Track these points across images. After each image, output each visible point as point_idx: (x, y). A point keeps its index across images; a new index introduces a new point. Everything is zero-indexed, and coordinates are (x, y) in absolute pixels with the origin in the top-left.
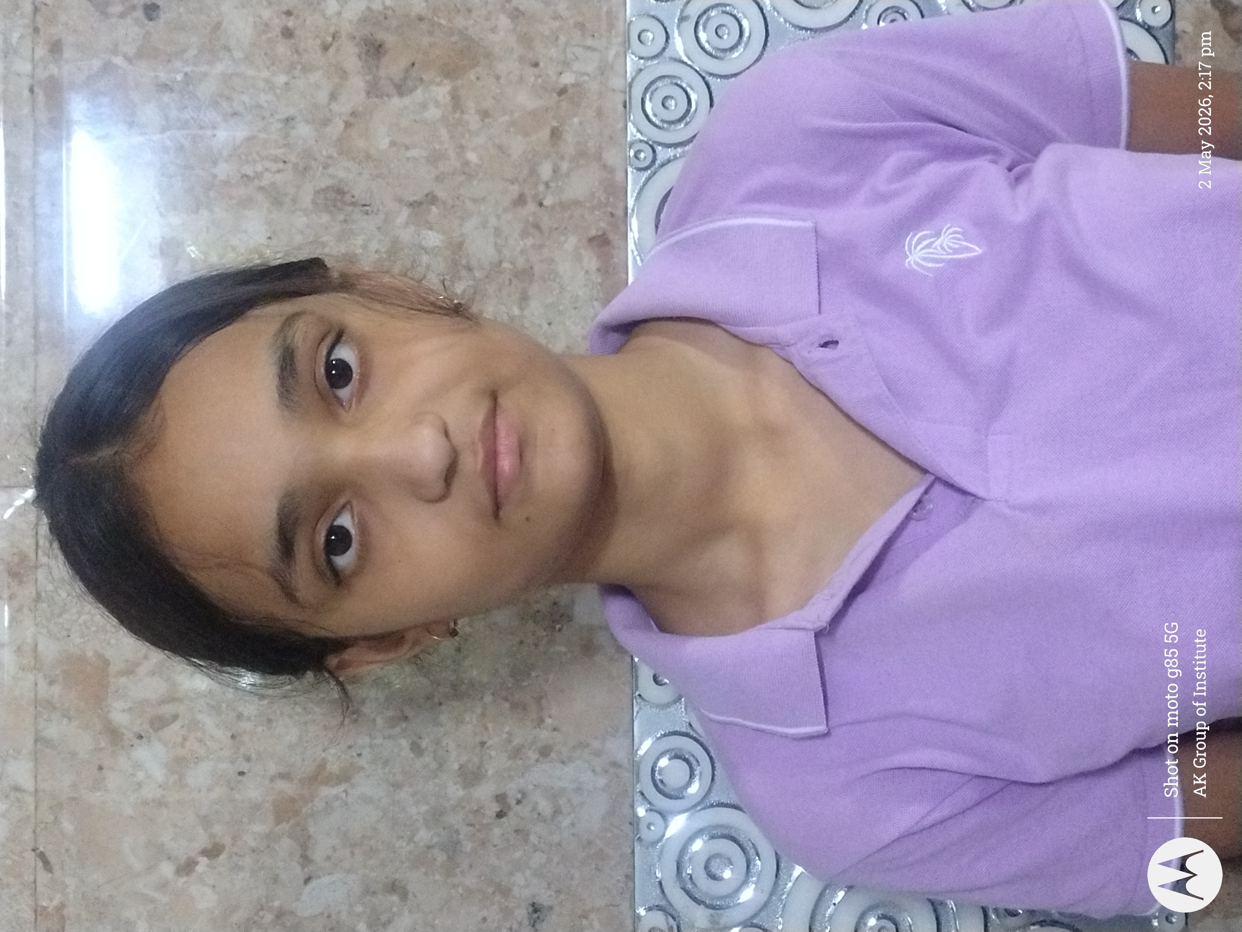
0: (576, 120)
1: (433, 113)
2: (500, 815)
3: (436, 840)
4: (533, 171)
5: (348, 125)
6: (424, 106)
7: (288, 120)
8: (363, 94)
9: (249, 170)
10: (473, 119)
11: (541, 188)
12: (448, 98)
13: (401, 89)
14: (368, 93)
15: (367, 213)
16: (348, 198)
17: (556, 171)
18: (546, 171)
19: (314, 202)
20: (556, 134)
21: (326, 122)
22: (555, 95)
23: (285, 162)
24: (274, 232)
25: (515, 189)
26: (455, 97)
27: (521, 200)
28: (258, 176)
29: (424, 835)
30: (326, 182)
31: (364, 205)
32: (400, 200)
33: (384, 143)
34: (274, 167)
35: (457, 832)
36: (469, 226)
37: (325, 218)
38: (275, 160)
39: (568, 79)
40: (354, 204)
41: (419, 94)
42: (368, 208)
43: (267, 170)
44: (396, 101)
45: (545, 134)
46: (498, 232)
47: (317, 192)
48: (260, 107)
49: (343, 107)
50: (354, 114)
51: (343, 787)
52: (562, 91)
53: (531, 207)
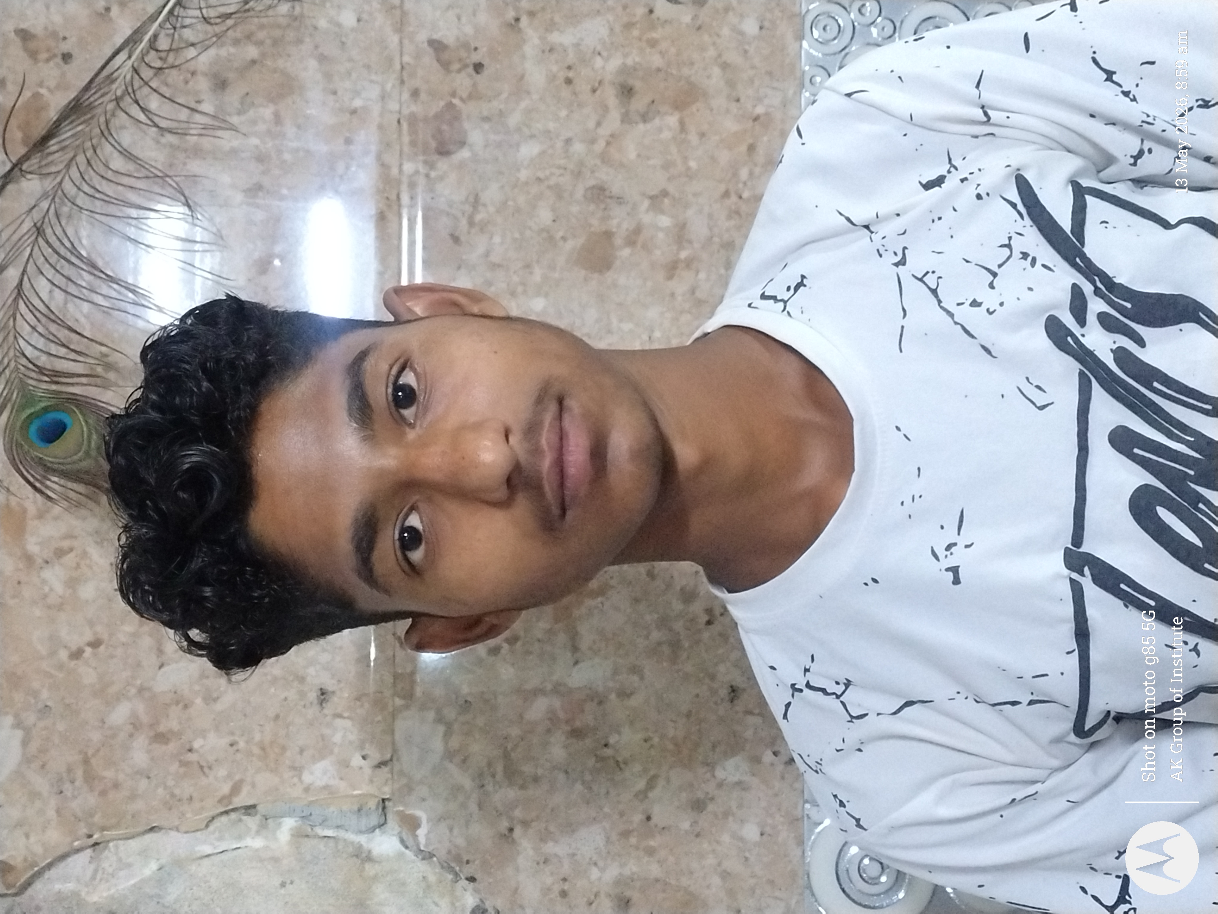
0: (765, 139)
1: (666, 135)
2: (709, 623)
3: (664, 639)
4: (735, 174)
5: (608, 143)
6: (660, 130)
7: (568, 141)
8: (618, 122)
9: (541, 174)
10: (693, 138)
11: (741, 185)
12: (677, 124)
13: (645, 118)
14: (622, 121)
15: (620, 203)
16: (607, 193)
17: (751, 174)
18: (744, 173)
19: (585, 196)
20: (751, 148)
21: (593, 141)
22: (751, 121)
23: (565, 169)
24: (557, 217)
25: (722, 188)
26: (682, 123)
27: (726, 194)
28: (547, 178)
29: (656, 635)
30: (592, 182)
31: (618, 198)
32: (644, 194)
33: (632, 155)
34: (558, 172)
35: (678, 633)
36: (690, 213)
37: (592, 207)
38: (559, 167)
39: (760, 110)
40: (611, 197)
41: (657, 121)
42: (621, 200)
43: (552, 174)
44: (641, 127)
45: (743, 148)
46: (710, 216)
47: (587, 190)
48: (549, 132)
49: (604, 131)
50: (612, 136)
51: (599, 599)
52: (756, 119)
53: (734, 198)
